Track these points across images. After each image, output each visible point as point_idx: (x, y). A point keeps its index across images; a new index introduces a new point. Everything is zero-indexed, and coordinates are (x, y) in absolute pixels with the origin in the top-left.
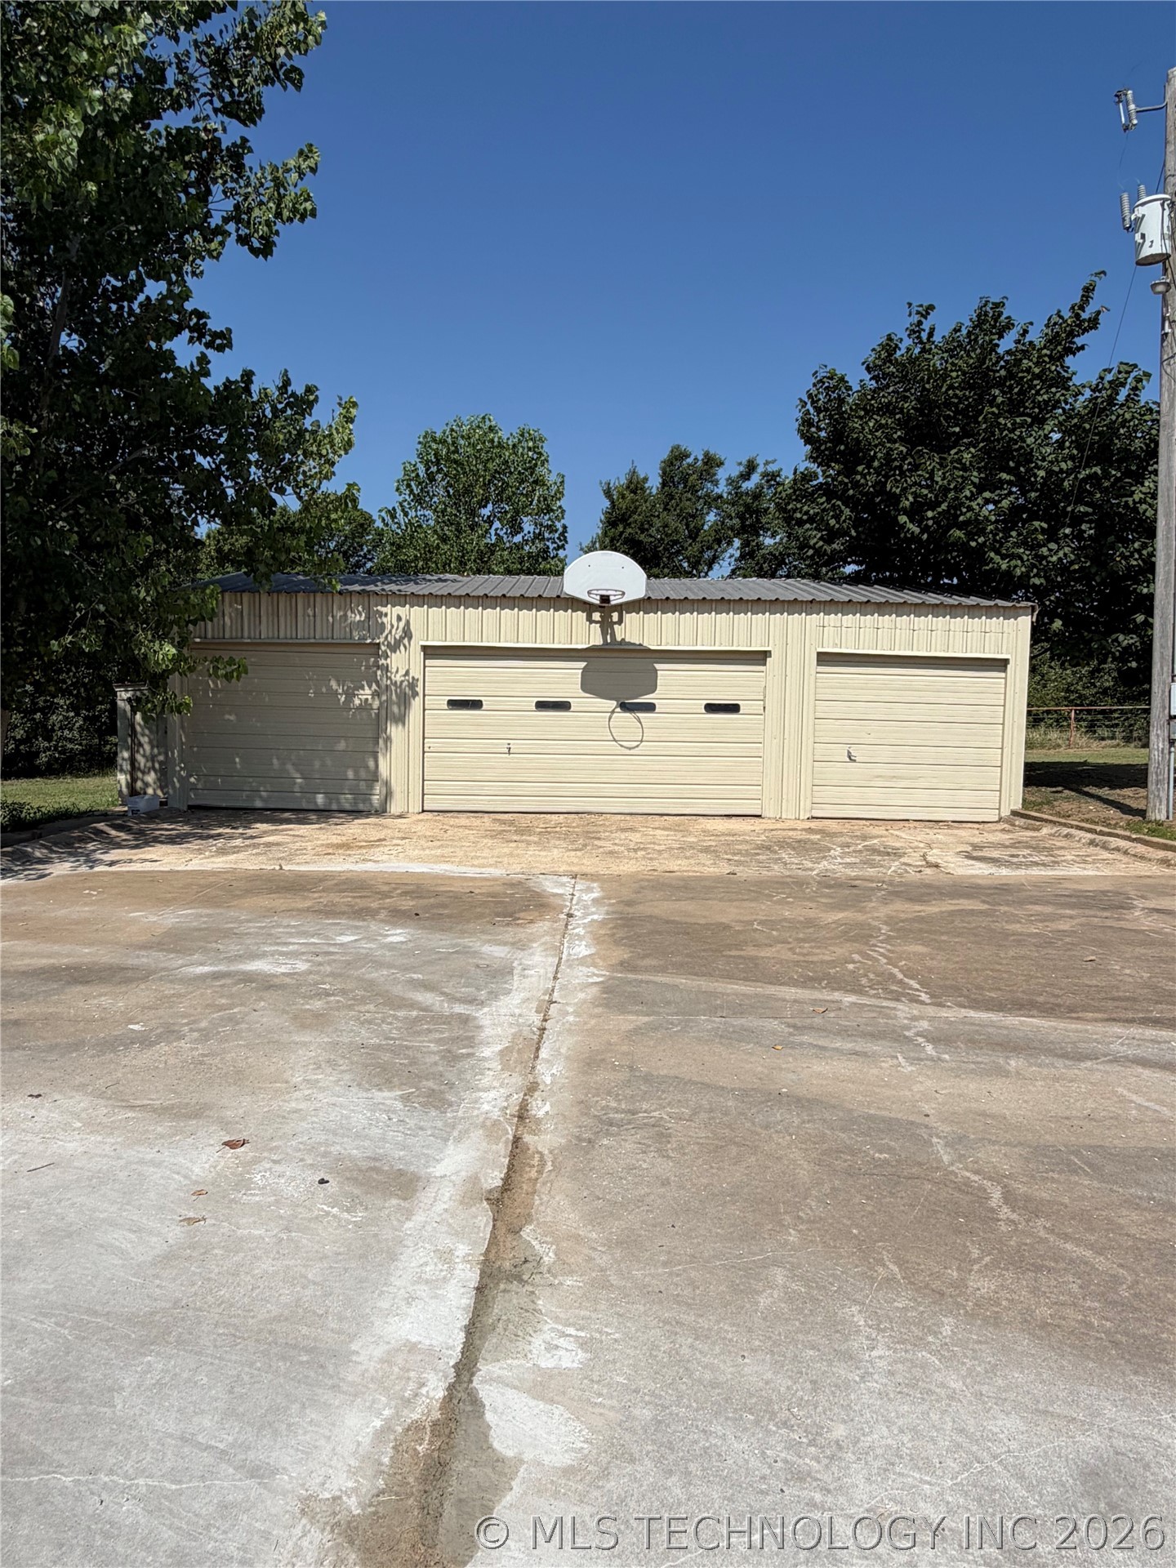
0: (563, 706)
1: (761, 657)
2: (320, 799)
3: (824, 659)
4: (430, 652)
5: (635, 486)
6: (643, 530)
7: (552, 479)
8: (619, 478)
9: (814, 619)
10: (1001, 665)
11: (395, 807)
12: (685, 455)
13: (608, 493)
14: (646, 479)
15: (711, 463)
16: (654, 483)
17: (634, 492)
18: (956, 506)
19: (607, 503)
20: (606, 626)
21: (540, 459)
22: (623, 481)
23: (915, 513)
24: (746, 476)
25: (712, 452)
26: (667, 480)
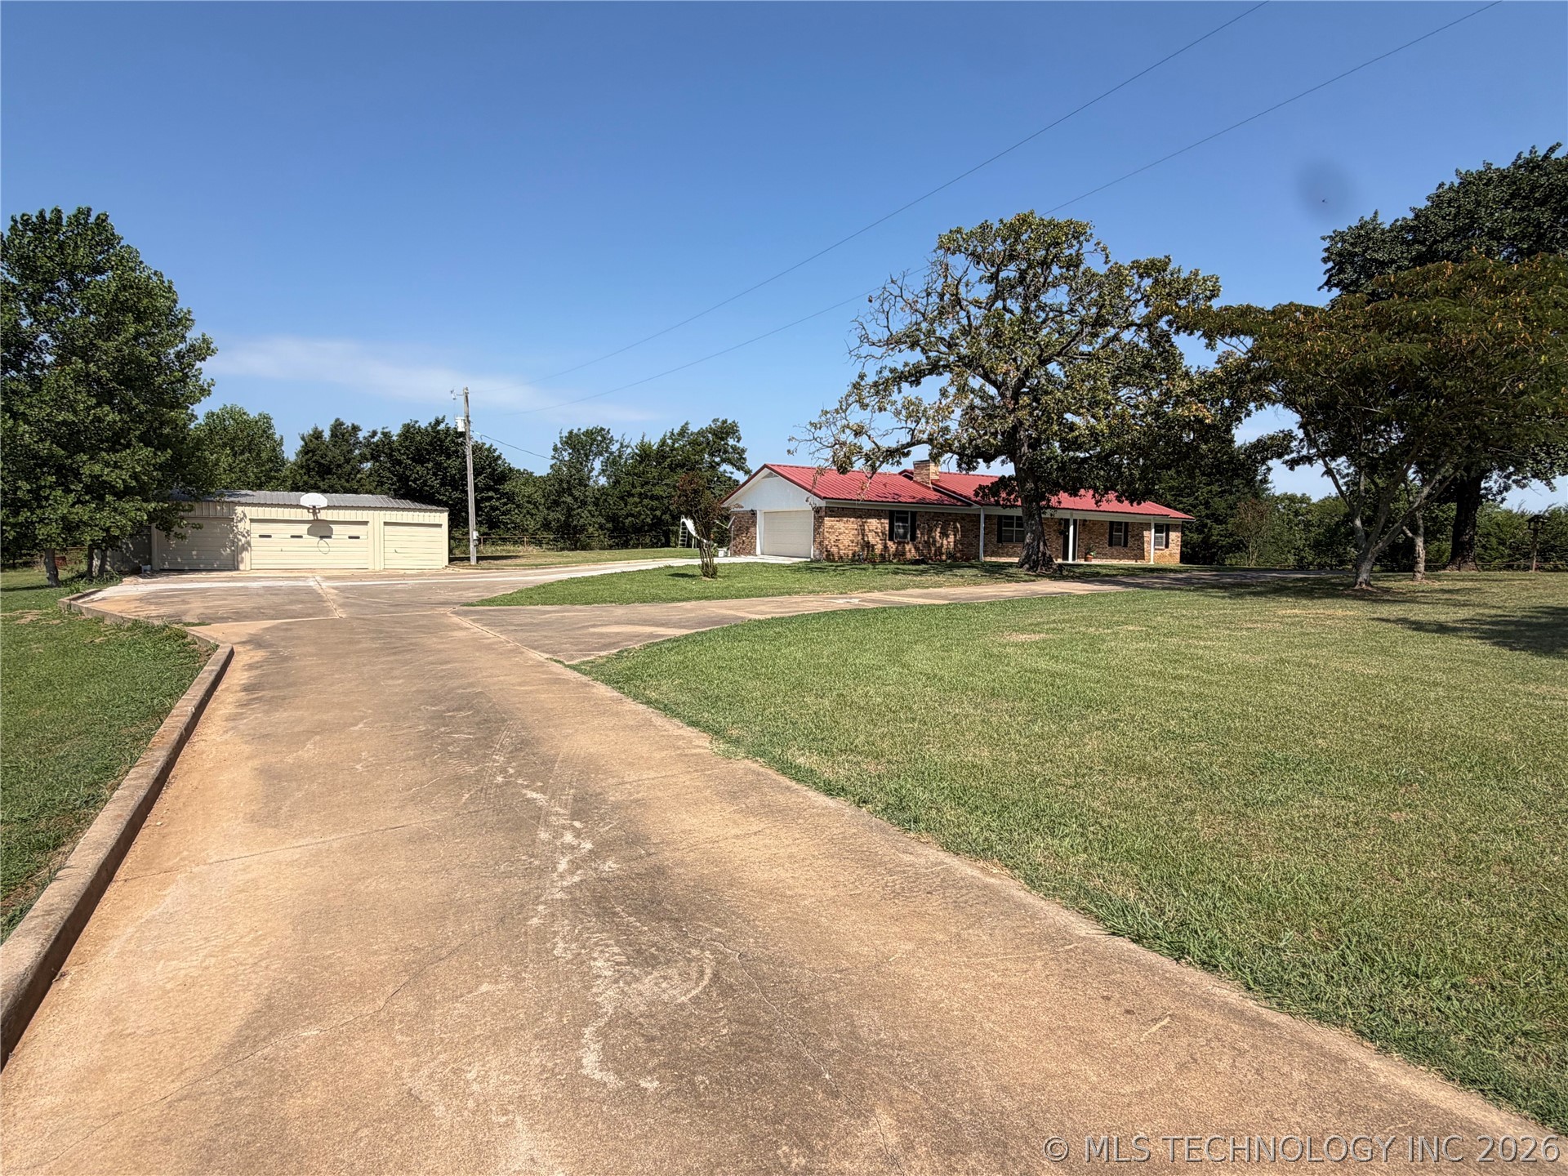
0: (300, 537)
1: (366, 523)
2: (202, 566)
3: (386, 524)
4: (252, 521)
5: (317, 435)
6: (322, 458)
7: (277, 437)
8: (308, 430)
9: (383, 512)
10: (440, 526)
11: (242, 567)
12: (342, 424)
13: (303, 439)
14: (323, 431)
15: (355, 429)
16: (327, 435)
17: (317, 439)
18: (426, 481)
19: (302, 443)
20: (314, 513)
21: (270, 427)
22: (311, 432)
23: (414, 481)
24: (373, 436)
25: (356, 424)
26: (334, 435)
